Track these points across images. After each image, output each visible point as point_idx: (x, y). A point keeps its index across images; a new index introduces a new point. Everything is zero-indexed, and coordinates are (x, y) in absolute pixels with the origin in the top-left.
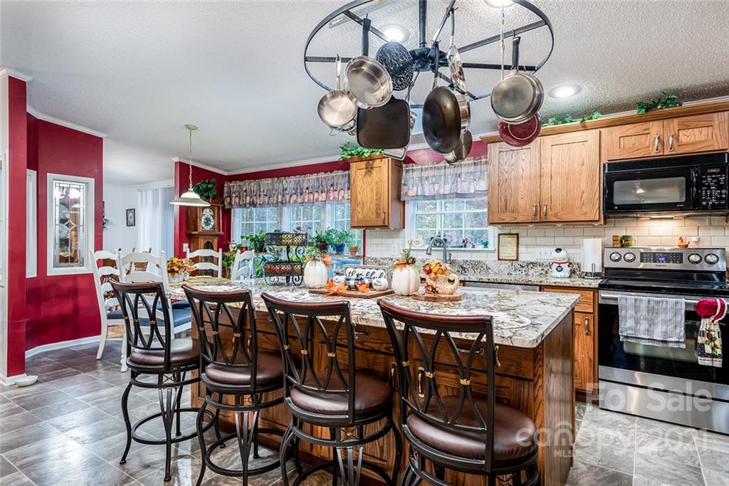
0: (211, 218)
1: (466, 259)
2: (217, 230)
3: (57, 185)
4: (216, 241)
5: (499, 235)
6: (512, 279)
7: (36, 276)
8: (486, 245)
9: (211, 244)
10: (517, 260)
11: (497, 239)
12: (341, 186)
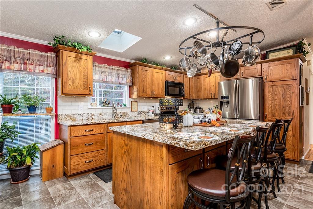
1: (121, 112)
5: (131, 101)
6: (137, 119)
8: (125, 105)
10: (137, 111)
11: (130, 103)
12: (38, 62)
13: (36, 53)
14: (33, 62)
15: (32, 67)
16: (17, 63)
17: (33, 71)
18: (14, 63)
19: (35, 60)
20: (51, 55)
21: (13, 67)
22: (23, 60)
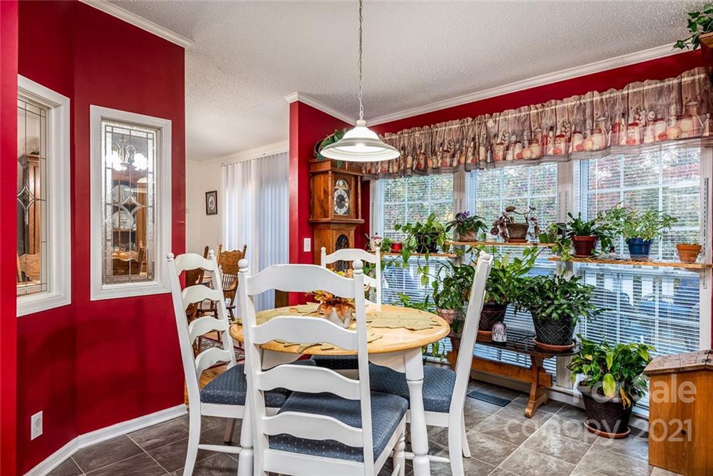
0: (346, 196)
2: (352, 214)
3: (109, 129)
4: (352, 233)
7: (70, 303)
9: (346, 238)
12: (652, 113)
13: (646, 88)
14: (637, 117)
15: (635, 133)
16: (600, 131)
17: (637, 143)
18: (592, 133)
19: (644, 109)
20: (692, 78)
21: (591, 143)
22: (611, 119)
